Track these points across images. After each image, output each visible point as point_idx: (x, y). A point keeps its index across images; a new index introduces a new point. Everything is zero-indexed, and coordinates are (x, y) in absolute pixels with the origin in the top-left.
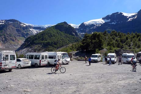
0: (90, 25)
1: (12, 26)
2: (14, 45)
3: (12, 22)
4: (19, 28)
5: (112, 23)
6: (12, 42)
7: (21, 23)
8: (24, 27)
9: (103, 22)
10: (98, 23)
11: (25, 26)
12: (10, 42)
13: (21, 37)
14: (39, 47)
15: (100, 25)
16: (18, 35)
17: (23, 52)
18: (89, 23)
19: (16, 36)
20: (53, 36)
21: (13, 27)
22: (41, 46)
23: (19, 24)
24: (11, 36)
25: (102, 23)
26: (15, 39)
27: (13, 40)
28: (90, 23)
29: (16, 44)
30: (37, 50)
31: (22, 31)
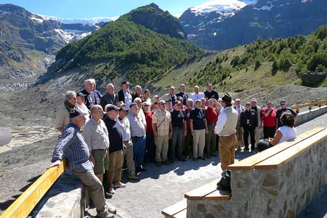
0: (206, 14)
1: (8, 23)
2: (22, 72)
3: (7, 11)
4: (28, 29)
5: (263, 8)
6: (15, 63)
7: (29, 14)
8: (40, 25)
9: (238, 7)
10: (226, 8)
11: (41, 21)
12: (9, 63)
13: (34, 51)
14: (106, 68)
15: (233, 14)
16: (26, 46)
17: (63, 83)
18: (205, 10)
19: (23, 49)
20: (134, 38)
21: (11, 26)
22: (113, 67)
23: (27, 18)
24: (10, 49)
25: (237, 9)
26: (21, 56)
27: (18, 60)
28: (207, 9)
29: (27, 69)
30: (105, 78)
31: (37, 35)
